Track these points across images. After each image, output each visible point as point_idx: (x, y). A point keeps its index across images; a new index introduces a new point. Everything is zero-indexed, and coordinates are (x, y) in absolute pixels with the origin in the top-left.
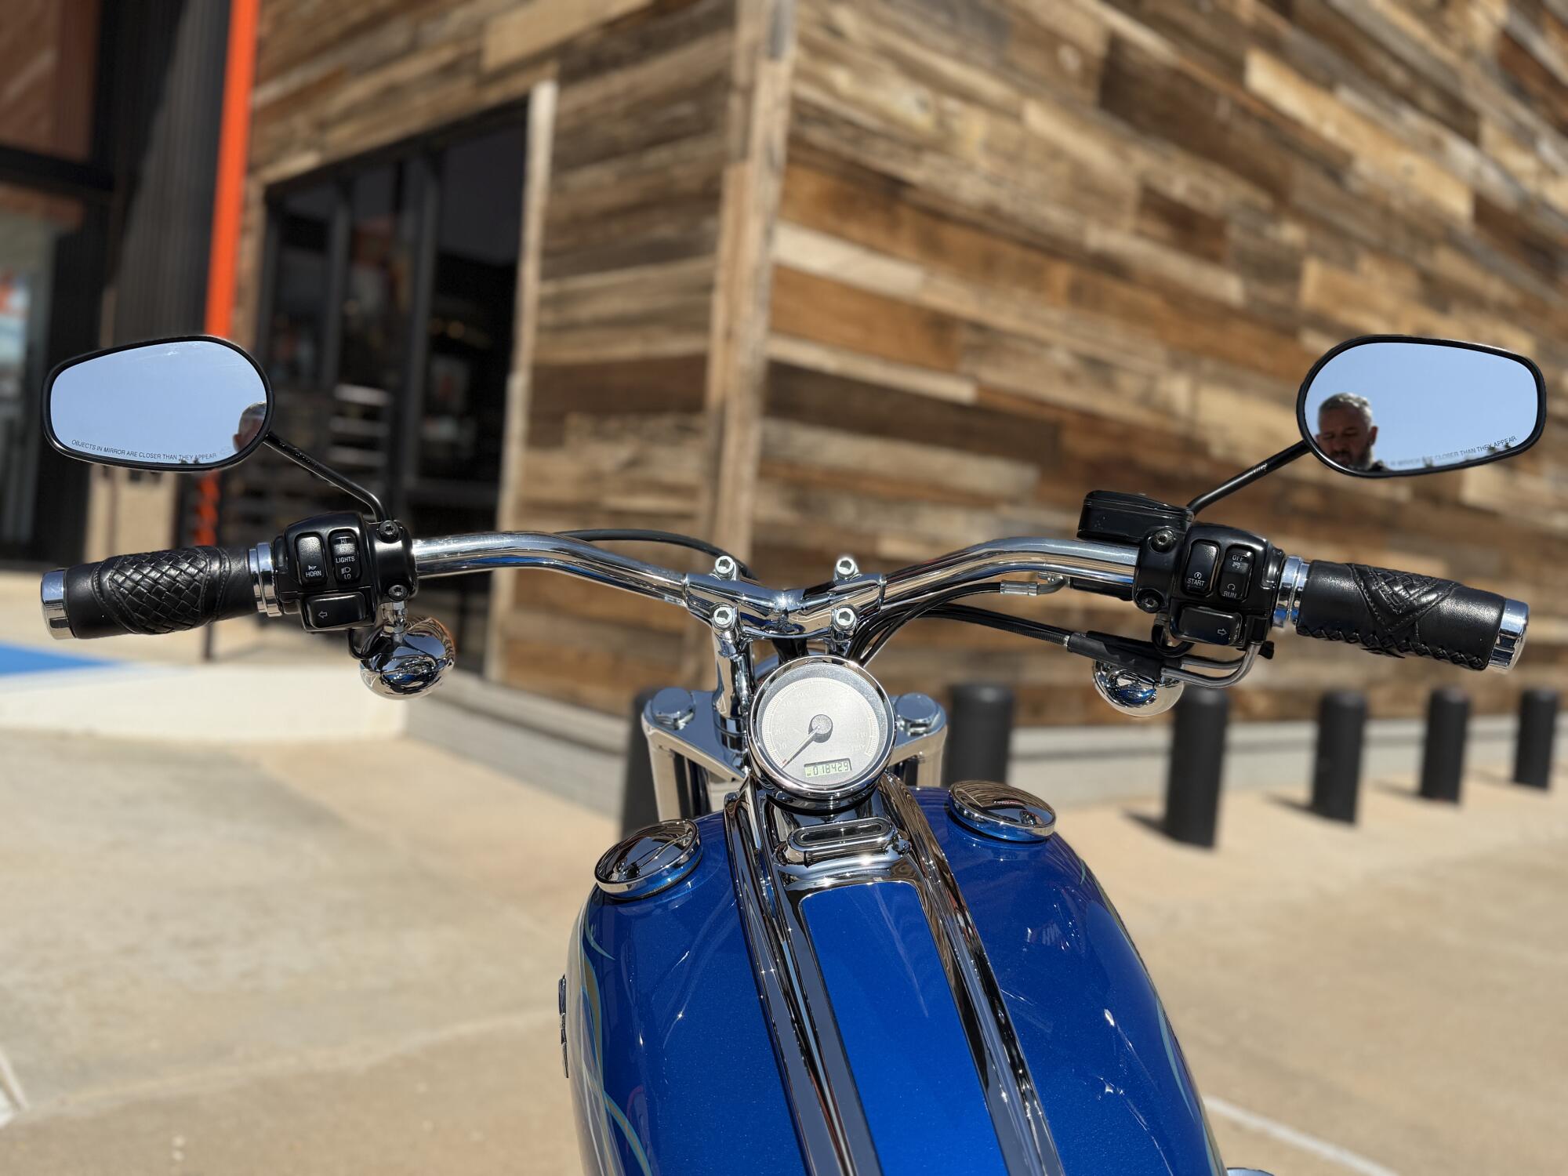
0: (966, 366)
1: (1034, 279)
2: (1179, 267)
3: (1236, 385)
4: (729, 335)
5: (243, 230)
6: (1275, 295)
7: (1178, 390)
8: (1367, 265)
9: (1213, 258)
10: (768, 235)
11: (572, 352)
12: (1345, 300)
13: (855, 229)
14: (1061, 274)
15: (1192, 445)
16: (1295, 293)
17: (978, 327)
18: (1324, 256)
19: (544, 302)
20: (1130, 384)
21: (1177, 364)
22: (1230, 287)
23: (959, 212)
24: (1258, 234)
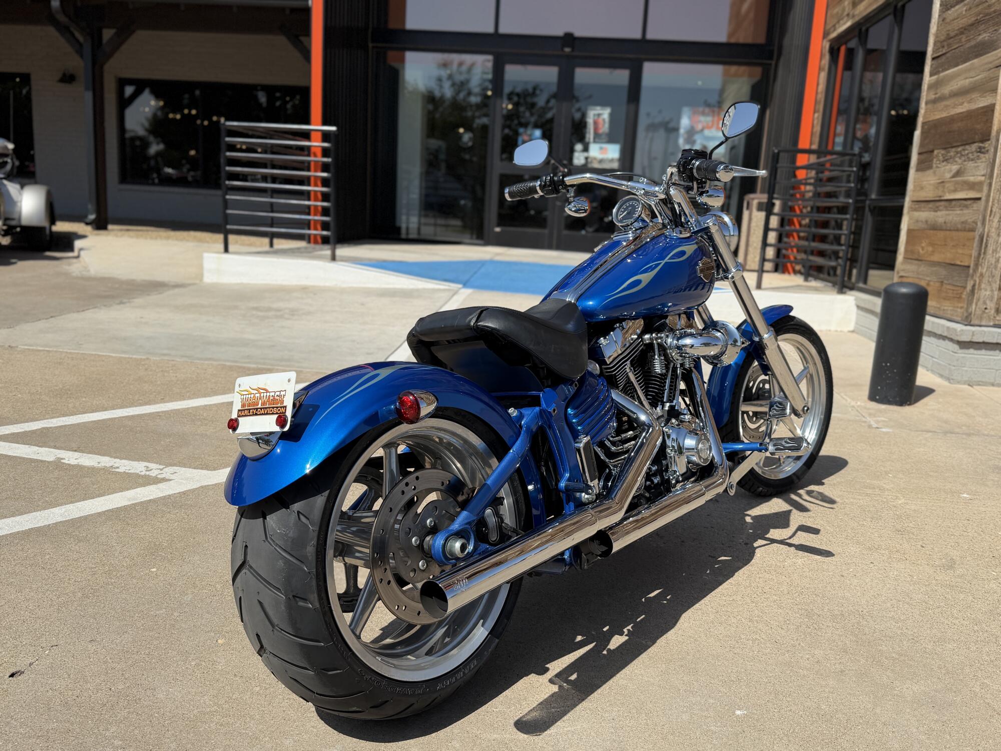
5: (820, 69)
11: (940, 114)
19: (930, 87)
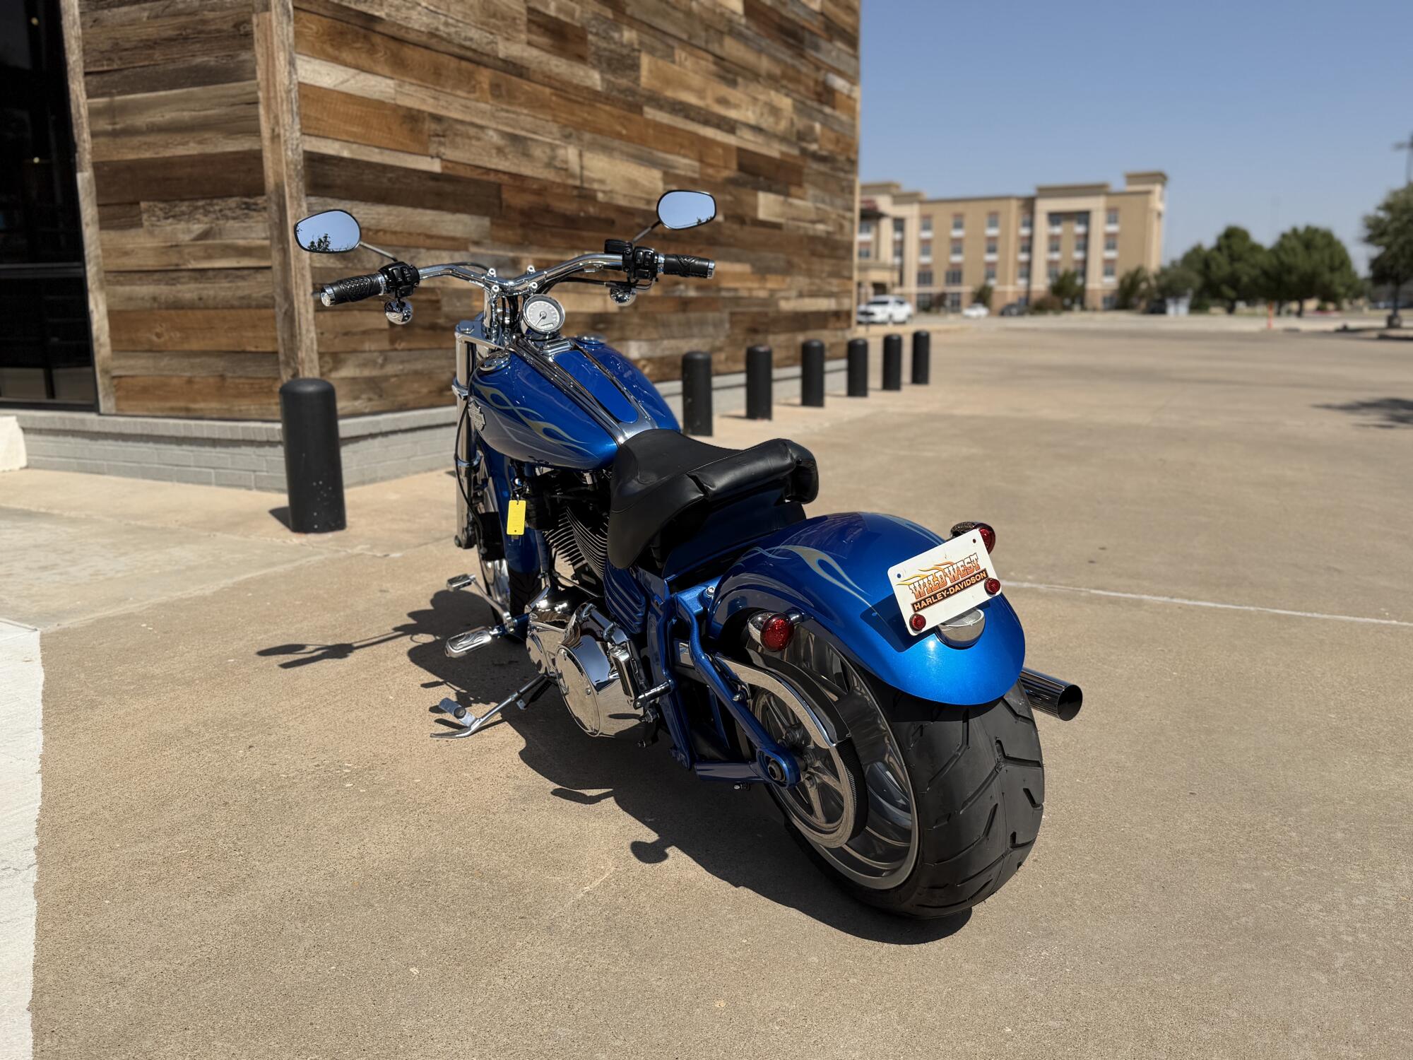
0: (433, 149)
1: (468, 82)
2: (559, 66)
3: (607, 150)
4: (275, 137)
6: (624, 82)
7: (570, 154)
8: (680, 54)
9: (581, 58)
10: (292, 63)
12: (668, 82)
13: (346, 55)
14: (485, 77)
15: (585, 195)
16: (637, 78)
17: (438, 119)
18: (652, 51)
20: (538, 152)
21: (567, 137)
22: (594, 79)
23: (412, 37)
24: (608, 39)
